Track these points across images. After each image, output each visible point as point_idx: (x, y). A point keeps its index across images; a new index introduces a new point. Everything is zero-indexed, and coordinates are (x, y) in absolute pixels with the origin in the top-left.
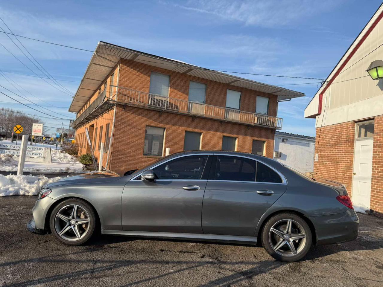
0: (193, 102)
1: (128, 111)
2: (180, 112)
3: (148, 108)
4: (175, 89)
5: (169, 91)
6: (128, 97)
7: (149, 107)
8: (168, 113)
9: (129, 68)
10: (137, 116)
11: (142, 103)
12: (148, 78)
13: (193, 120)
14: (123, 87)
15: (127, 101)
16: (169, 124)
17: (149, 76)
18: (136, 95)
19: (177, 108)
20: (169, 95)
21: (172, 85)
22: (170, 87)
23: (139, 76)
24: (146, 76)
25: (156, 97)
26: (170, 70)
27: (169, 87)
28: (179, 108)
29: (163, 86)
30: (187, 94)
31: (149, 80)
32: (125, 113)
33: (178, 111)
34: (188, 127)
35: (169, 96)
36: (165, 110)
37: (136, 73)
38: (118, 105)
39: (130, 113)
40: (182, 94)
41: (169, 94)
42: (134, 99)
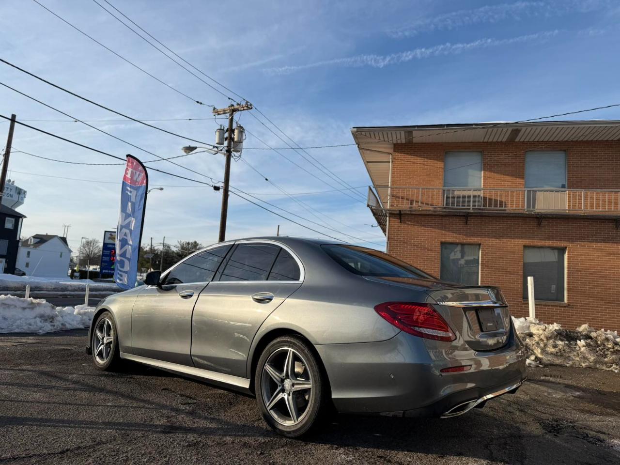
0: (535, 189)
1: (407, 222)
2: (508, 211)
3: (441, 213)
4: (494, 172)
5: (482, 178)
6: (407, 199)
7: (445, 210)
8: (481, 216)
9: (406, 156)
10: (423, 228)
11: (431, 205)
12: (440, 164)
13: (539, 225)
14: (398, 186)
15: (404, 206)
16: (488, 236)
17: (443, 160)
18: (420, 194)
19: (501, 205)
20: (482, 184)
21: (487, 167)
22: (484, 170)
23: (424, 164)
24: (436, 162)
25: (456, 193)
26: (481, 142)
27: (481, 171)
28: (505, 204)
29: (471, 172)
30: (522, 176)
31: (441, 166)
32: (403, 226)
33: (505, 210)
34: (529, 238)
35: (482, 186)
36: (470, 211)
37: (419, 160)
38: (392, 215)
39: (411, 225)
40: (508, 178)
41: (482, 182)
42: (417, 202)
